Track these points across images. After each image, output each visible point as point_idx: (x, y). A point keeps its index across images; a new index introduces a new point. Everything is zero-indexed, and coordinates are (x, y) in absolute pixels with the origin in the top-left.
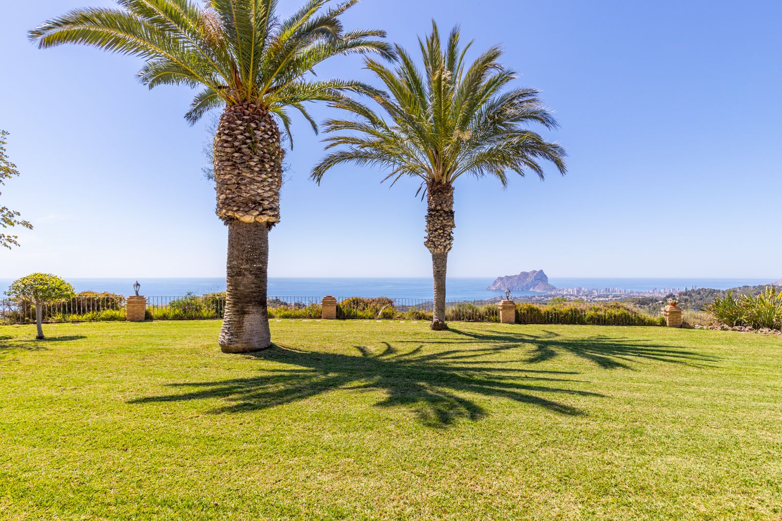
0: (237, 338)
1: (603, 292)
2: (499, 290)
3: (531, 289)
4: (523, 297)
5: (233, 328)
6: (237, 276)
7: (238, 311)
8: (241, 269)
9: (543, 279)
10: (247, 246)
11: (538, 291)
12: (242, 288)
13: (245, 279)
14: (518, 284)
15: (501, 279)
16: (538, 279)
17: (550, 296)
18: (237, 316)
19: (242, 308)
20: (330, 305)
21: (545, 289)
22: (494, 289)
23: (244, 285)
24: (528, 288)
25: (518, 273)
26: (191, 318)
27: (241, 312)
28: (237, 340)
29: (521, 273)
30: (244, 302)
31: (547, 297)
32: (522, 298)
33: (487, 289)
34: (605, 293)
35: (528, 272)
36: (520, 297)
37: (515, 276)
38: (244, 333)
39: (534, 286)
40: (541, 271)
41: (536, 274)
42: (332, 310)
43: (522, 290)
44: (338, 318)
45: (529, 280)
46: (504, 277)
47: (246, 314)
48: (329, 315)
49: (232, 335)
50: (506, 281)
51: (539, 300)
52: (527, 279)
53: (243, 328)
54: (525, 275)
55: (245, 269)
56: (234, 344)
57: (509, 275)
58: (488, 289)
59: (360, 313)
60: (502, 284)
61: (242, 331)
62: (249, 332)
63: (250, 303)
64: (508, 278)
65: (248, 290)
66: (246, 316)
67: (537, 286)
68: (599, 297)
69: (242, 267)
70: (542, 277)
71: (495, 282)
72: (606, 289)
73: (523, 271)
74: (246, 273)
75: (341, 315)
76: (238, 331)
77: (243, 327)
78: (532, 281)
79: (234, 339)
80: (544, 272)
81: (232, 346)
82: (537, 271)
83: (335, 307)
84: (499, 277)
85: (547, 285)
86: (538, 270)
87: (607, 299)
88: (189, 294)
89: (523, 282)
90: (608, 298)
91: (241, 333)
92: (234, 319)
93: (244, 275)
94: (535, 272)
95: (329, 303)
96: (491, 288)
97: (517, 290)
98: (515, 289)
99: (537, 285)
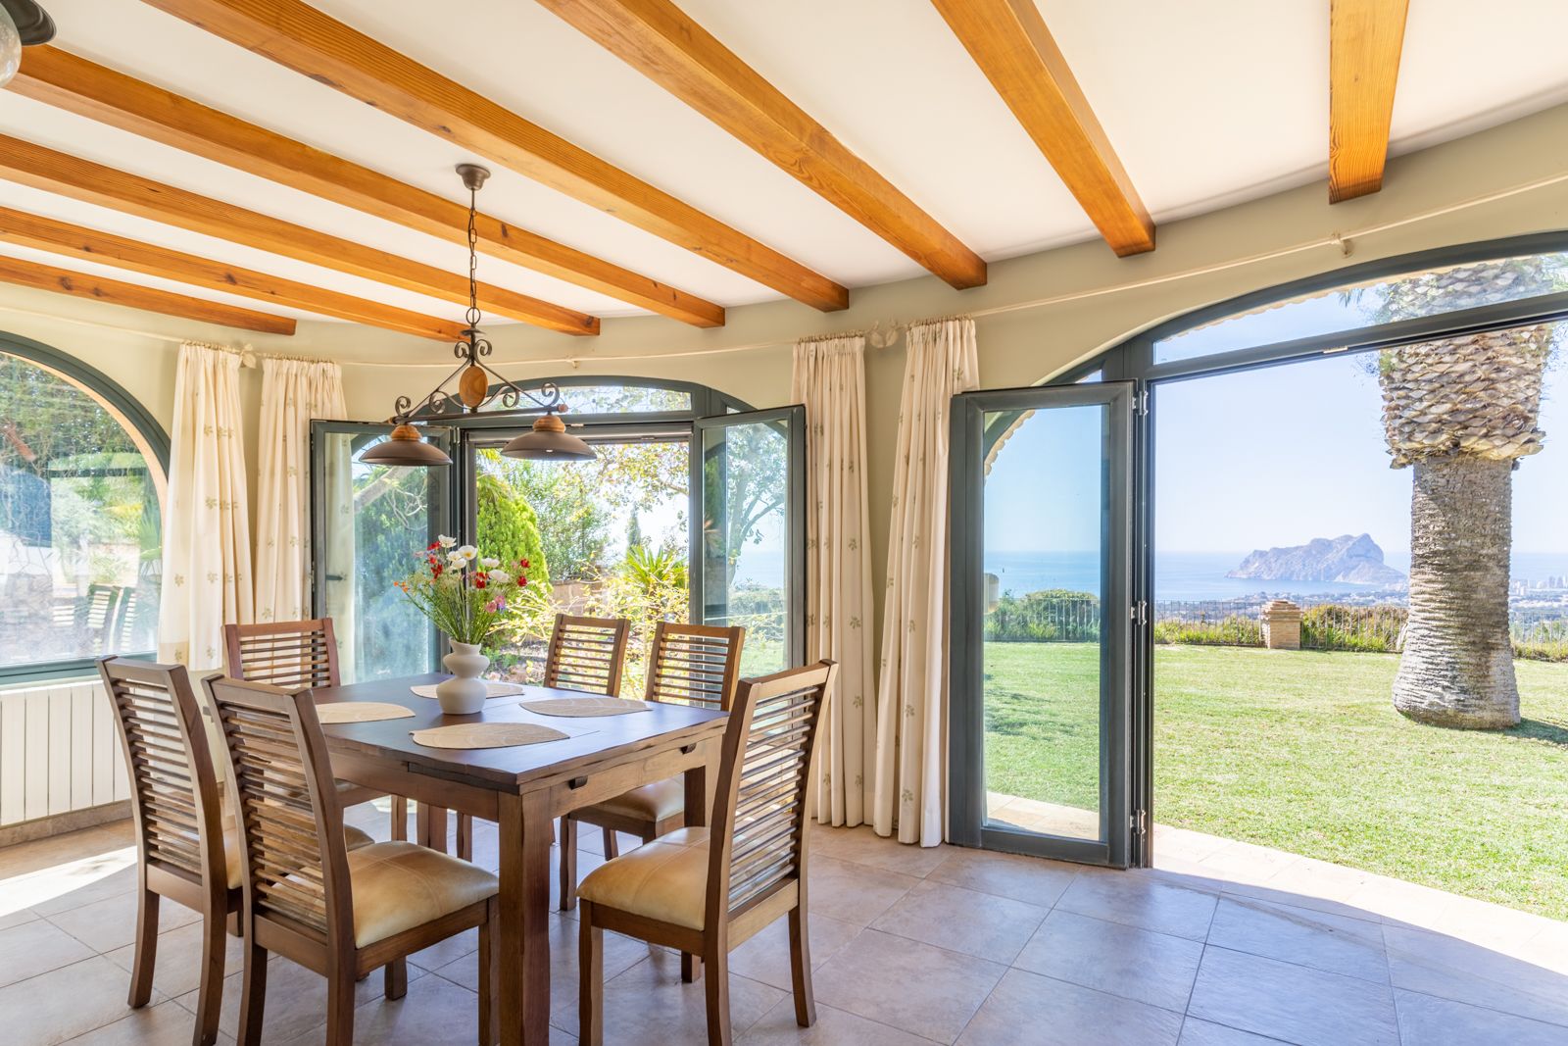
0: (1481, 698)
1: (1545, 586)
2: (1256, 578)
3: (1339, 579)
4: (1319, 596)
5: (1466, 678)
6: (1470, 570)
7: (1473, 643)
8: (1481, 555)
9: (1369, 555)
10: (1492, 508)
11: (1358, 583)
12: (1482, 595)
13: (1488, 576)
14: (1304, 565)
15: (1262, 554)
16: (1358, 556)
17: (1392, 595)
18: (1473, 654)
19: (1484, 636)
20: (1288, 619)
21: (1375, 579)
22: (1245, 577)
23: (1486, 590)
24: (1329, 575)
25: (1305, 542)
26: (1014, 639)
27: (1481, 646)
28: (1482, 703)
29: (1313, 541)
30: (1488, 625)
31: (1383, 597)
32: (1316, 599)
33: (1227, 577)
34: (1548, 589)
35: (1331, 538)
36: (1312, 596)
37: (1297, 548)
38: (1493, 690)
39: (1348, 570)
40: (1366, 537)
41: (1351, 543)
42: (1291, 630)
43: (1316, 580)
44: (1303, 647)
45: (1332, 557)
46: (1268, 550)
47: (1493, 649)
48: (1285, 641)
49: (1464, 691)
50: (1272, 560)
51: (1363, 604)
52: (1330, 556)
53: (1488, 679)
54: (1322, 546)
55: (1490, 557)
56: (1474, 712)
57: (1282, 545)
58: (1230, 576)
59: (1350, 639)
60: (1264, 566)
61: (1487, 685)
62: (1503, 689)
63: (1499, 627)
64: (1279, 552)
65: (1496, 601)
66: (1494, 654)
67: (1353, 572)
68: (1531, 598)
69: (1484, 552)
70: (1369, 551)
71: (1247, 561)
72: (1551, 579)
73: (1318, 537)
74: (1490, 564)
75: (1310, 641)
76: (1479, 685)
77: (1488, 676)
78: (1342, 559)
79: (1473, 701)
80: (1373, 538)
81: (1468, 716)
82: (1355, 535)
83: (1298, 625)
84: (1256, 551)
85: (1381, 568)
86: (1357, 533)
87: (1556, 605)
88: (1006, 594)
89: (1319, 562)
90: (1559, 601)
91: (1487, 690)
92: (1467, 660)
93: (1487, 569)
94: (1348, 538)
95: (1286, 615)
96: (1236, 573)
97: (1301, 578)
98: (1298, 577)
99: (1353, 569)
